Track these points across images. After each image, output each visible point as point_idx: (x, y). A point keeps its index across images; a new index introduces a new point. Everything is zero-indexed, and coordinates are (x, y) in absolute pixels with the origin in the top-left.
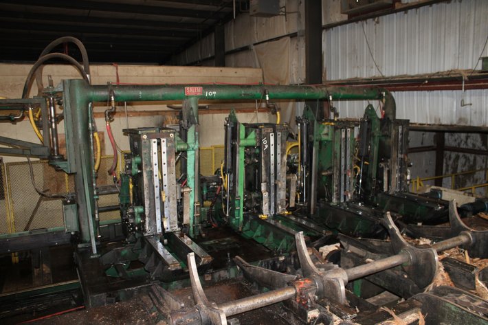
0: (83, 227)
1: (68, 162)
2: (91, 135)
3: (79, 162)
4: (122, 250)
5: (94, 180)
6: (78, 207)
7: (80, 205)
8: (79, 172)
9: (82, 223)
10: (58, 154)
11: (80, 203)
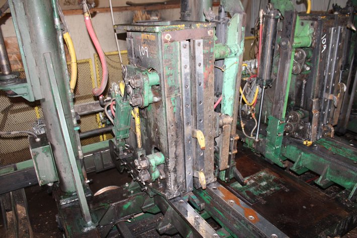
0: (63, 175)
1: (28, 84)
2: (60, 38)
3: (47, 82)
4: (124, 203)
5: (71, 104)
6: (53, 148)
7: (57, 147)
8: (49, 98)
9: (62, 170)
10: (11, 73)
11: (55, 143)
